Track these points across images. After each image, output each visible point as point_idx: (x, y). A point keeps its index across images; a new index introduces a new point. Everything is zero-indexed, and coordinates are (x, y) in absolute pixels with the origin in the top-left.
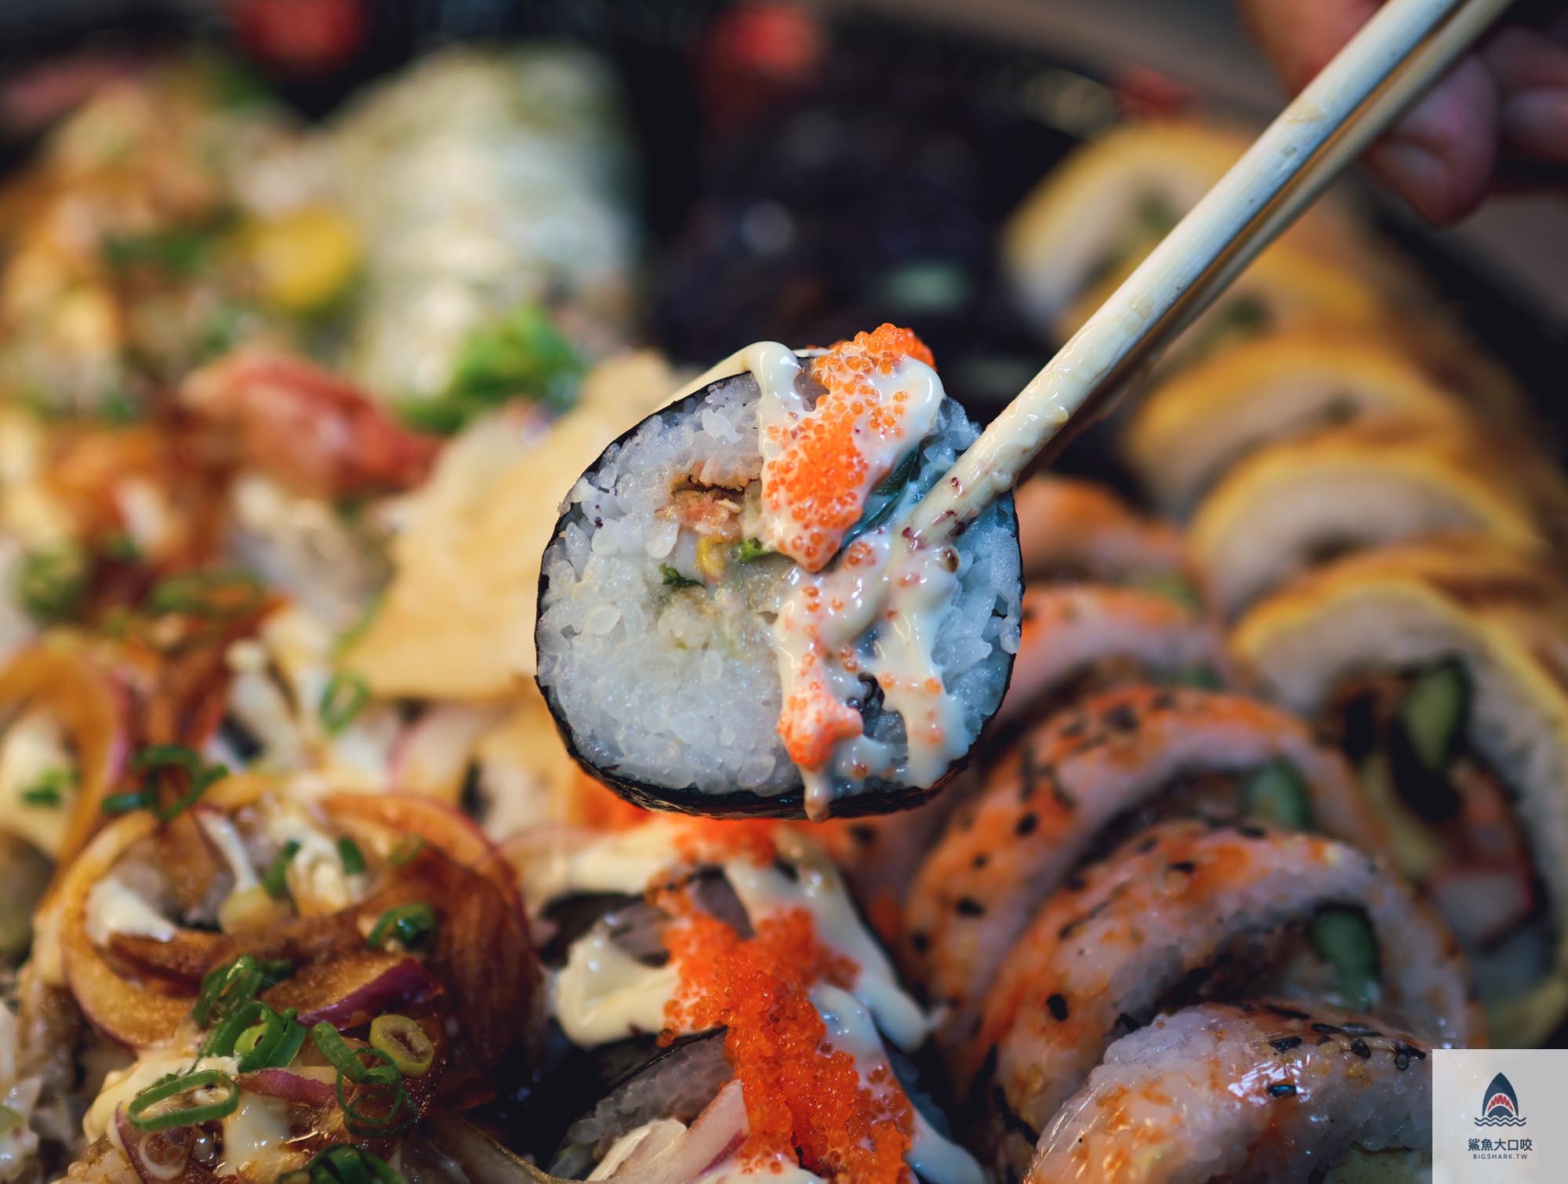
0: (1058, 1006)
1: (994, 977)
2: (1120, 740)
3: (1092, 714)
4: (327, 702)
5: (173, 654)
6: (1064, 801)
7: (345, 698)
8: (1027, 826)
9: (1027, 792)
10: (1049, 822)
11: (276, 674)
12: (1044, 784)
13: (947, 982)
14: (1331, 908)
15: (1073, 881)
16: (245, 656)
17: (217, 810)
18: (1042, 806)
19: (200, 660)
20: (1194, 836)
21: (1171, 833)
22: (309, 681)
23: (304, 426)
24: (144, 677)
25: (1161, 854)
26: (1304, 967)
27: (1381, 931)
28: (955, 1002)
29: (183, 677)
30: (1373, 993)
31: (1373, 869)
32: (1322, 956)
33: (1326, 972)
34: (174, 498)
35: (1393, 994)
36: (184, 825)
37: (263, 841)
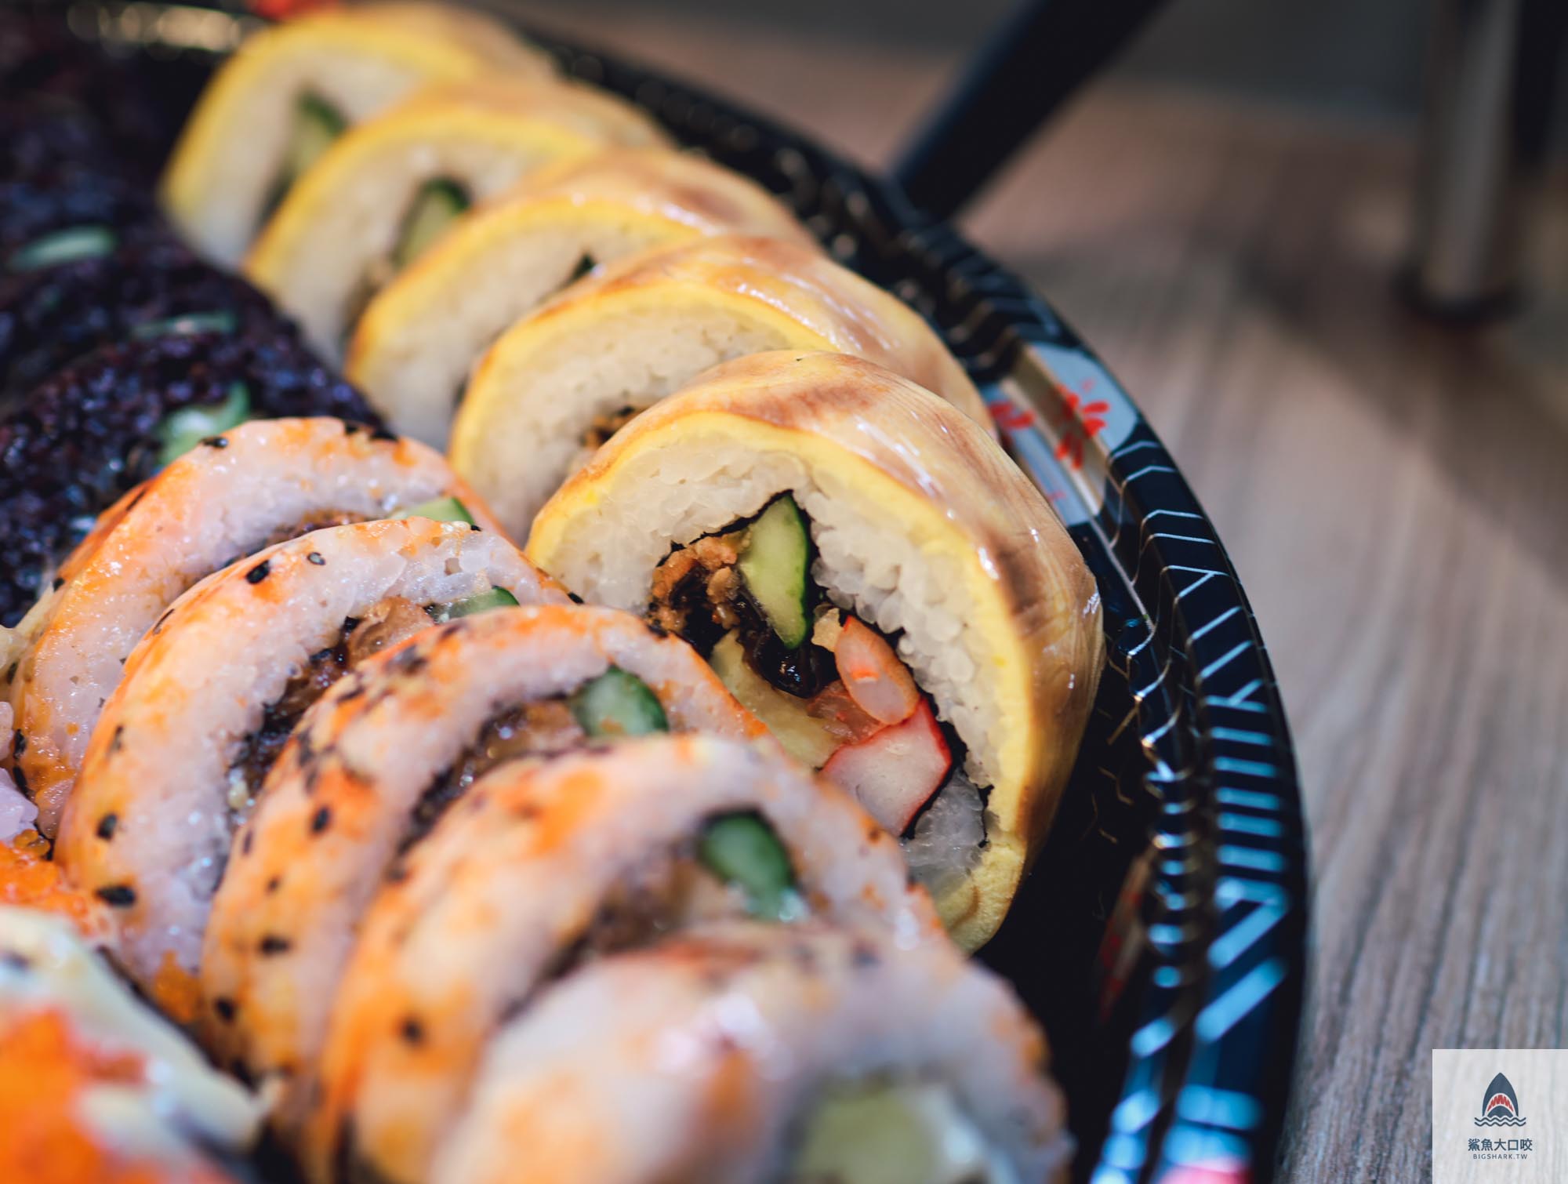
0: (412, 1031)
1: (327, 1024)
2: (412, 686)
3: (369, 669)
6: (357, 780)
8: (320, 822)
9: (311, 782)
10: (345, 812)
12: (329, 766)
13: (268, 1049)
14: (718, 819)
15: (396, 875)
18: (333, 793)
20: (528, 776)
21: (501, 783)
25: (495, 808)
26: (707, 896)
27: (787, 830)
28: (288, 1070)
30: (794, 908)
31: (756, 758)
32: (724, 878)
33: (734, 897)
35: (819, 903)
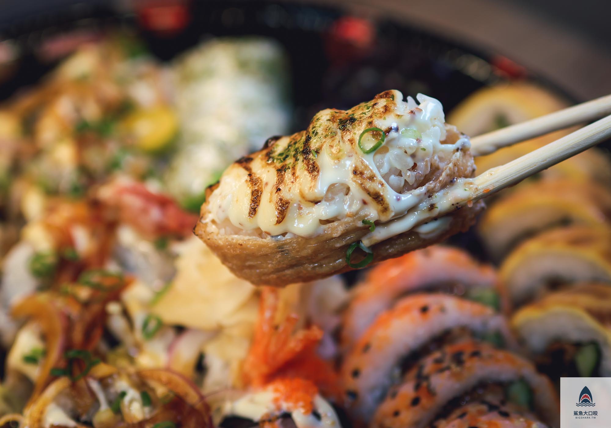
2: (456, 369)
3: (447, 353)
4: (145, 325)
5: (86, 305)
6: (431, 392)
7: (152, 325)
8: (416, 402)
9: (417, 387)
10: (424, 401)
11: (126, 314)
12: (424, 384)
15: (433, 425)
16: (113, 308)
17: (95, 378)
18: (422, 394)
19: (95, 308)
20: (481, 413)
22: (139, 317)
23: (145, 211)
24: (74, 311)
29: (88, 316)
34: (93, 234)
36: (81, 383)
37: (112, 390)
